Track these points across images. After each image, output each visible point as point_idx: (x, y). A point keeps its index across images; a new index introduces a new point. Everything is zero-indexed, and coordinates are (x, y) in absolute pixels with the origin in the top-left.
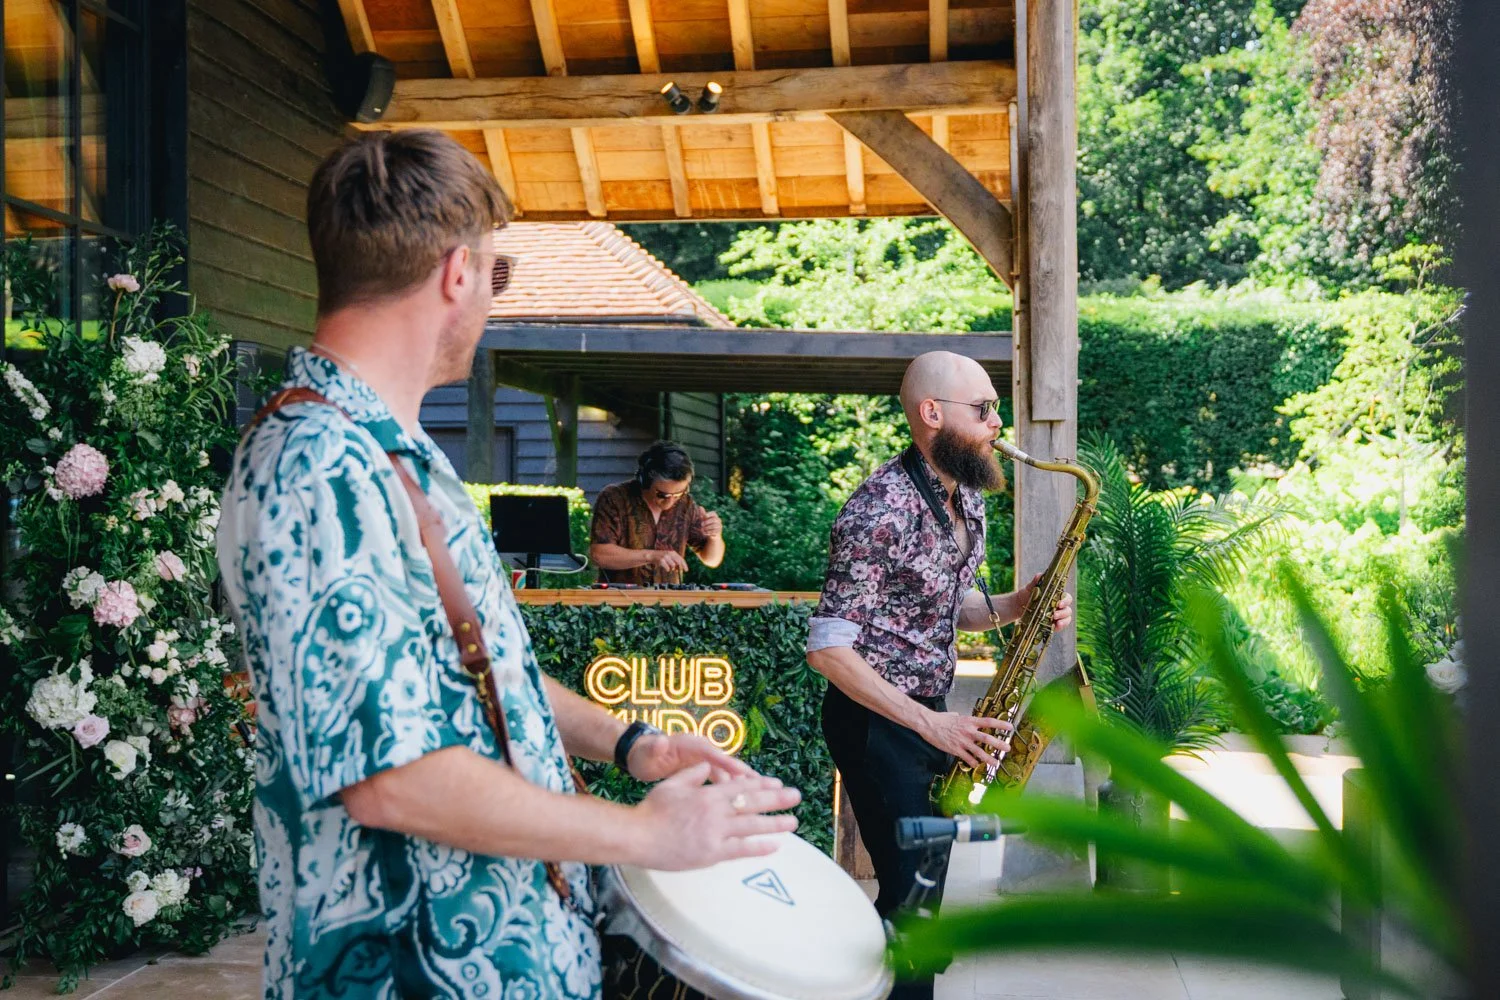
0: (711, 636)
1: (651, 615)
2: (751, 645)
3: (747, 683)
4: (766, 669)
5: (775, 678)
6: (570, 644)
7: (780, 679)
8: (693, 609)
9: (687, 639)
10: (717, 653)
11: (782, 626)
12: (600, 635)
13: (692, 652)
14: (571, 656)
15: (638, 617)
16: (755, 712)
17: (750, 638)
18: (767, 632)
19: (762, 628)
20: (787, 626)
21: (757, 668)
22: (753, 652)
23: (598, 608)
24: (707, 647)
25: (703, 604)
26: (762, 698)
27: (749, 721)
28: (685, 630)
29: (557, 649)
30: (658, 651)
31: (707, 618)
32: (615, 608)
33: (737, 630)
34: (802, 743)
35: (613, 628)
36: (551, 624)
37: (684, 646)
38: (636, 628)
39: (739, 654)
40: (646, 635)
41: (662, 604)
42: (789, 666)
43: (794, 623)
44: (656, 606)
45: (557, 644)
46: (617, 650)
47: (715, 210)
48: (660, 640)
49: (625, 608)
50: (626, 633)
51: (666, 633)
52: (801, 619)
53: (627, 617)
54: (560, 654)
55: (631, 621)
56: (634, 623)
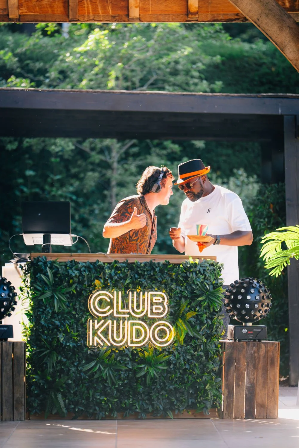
0: (156, 279)
1: (124, 267)
2: (177, 285)
3: (175, 306)
4: (186, 298)
5: (190, 304)
6: (81, 283)
7: (193, 304)
8: (145, 264)
9: (143, 281)
10: (159, 289)
11: (194, 274)
12: (98, 278)
13: (145, 289)
14: (82, 290)
15: (117, 268)
16: (180, 322)
17: (176, 281)
18: (186, 278)
19: (184, 274)
20: (197, 274)
21: (180, 298)
22: (179, 289)
23: (95, 263)
24: (154, 286)
25: (151, 262)
26: (183, 314)
27: (177, 327)
28: (141, 275)
29: (74, 286)
30: (127, 288)
31: (154, 270)
32: (104, 263)
33: (170, 276)
34: (205, 340)
35: (105, 274)
36: (70, 271)
37: (141, 285)
38: (116, 274)
39: (171, 290)
40: (121, 279)
41: (129, 262)
42: (198, 296)
43: (200, 272)
44: (126, 263)
45: (74, 283)
46: (105, 287)
48: (128, 281)
49: (110, 263)
50: (111, 277)
51: (132, 277)
52: (204, 270)
53: (110, 268)
54: (76, 288)
55: (113, 270)
56: (115, 272)
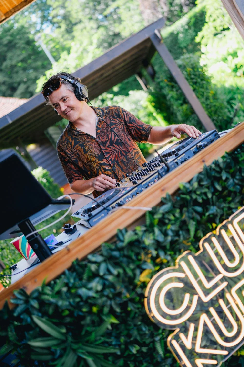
6: (115, 296)
8: (200, 179)
9: (213, 210)
12: (139, 267)
14: (123, 307)
24: (232, 205)
28: (205, 203)
36: (83, 291)
37: (215, 219)
38: (165, 234)
40: (178, 234)
47: (13, 8)
48: (192, 228)
50: (159, 245)
51: (193, 219)
53: (150, 229)
54: (112, 312)
55: (156, 230)
56: (161, 231)
